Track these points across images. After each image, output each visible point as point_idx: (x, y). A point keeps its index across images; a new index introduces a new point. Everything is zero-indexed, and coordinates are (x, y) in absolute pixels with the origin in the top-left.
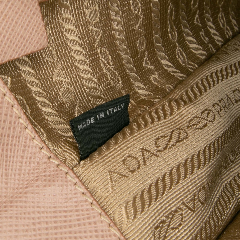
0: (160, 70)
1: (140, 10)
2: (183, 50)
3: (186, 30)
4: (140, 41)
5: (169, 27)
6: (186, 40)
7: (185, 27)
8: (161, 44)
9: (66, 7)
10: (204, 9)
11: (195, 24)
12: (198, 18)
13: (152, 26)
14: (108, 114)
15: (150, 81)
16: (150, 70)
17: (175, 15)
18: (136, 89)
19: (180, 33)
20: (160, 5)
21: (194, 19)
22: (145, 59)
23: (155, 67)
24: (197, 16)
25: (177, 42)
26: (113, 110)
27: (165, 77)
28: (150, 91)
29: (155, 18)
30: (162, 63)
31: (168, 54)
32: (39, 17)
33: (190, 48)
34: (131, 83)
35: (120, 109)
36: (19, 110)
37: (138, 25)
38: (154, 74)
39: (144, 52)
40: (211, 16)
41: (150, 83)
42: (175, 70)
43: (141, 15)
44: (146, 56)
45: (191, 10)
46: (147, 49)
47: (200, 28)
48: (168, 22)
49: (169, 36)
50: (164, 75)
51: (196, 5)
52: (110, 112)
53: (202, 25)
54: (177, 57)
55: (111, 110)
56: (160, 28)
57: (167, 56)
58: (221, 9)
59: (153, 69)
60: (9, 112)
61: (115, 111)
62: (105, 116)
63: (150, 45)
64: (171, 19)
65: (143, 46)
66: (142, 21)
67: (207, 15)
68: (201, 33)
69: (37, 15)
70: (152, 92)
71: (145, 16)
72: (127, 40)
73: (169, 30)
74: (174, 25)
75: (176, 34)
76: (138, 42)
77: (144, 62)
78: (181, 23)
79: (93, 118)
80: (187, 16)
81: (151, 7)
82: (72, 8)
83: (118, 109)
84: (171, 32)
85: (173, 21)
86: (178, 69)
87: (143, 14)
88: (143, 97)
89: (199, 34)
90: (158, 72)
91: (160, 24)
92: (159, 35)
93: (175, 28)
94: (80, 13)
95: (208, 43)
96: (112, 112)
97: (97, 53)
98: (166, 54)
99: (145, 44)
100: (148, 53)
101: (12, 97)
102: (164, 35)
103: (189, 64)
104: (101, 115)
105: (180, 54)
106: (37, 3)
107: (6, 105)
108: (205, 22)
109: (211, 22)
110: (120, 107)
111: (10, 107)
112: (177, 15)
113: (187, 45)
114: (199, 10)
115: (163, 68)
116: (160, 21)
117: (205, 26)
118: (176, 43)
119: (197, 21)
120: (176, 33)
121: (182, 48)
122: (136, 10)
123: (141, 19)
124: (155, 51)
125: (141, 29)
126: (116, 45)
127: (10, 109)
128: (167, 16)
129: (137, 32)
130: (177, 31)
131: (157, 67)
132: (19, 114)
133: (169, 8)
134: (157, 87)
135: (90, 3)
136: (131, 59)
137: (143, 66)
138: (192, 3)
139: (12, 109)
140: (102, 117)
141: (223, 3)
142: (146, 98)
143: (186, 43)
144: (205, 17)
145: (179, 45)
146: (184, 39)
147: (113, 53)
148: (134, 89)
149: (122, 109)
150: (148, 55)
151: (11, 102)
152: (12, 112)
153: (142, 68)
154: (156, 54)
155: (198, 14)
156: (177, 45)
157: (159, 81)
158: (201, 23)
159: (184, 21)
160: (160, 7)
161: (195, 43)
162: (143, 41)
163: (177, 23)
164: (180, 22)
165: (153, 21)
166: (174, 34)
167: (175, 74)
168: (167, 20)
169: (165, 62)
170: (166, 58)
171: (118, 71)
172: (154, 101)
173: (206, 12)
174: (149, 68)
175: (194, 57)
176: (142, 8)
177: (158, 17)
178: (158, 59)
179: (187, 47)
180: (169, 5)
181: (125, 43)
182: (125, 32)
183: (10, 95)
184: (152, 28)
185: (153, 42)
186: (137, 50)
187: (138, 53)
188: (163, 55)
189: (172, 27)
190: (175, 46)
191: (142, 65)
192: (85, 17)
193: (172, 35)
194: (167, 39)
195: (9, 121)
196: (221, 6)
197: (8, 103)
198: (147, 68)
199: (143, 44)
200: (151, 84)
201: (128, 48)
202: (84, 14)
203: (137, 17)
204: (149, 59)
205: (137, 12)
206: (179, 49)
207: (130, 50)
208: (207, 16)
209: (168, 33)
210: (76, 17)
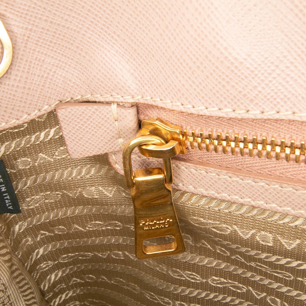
0: (35, 246)
1: (91, 229)
2: (50, 268)
3: (68, 270)
4: (64, 229)
5: (73, 255)
6: (59, 270)
7: (71, 269)
8: (59, 247)
9: (98, 172)
10: (84, 287)
11: (72, 278)
12: (77, 282)
13: (76, 239)
14: (4, 195)
15: (26, 237)
16: (36, 237)
17: (82, 259)
18: (20, 223)
19: (66, 265)
20: (93, 246)
21: (76, 278)
22: (47, 233)
23: (38, 242)
24: (79, 280)
25: (59, 262)
26: (7, 199)
27: (28, 251)
28: (17, 236)
29: (82, 242)
30: (41, 248)
31: (49, 254)
32: (96, 152)
33: (51, 274)
34: (27, 218)
35: (8, 206)
36: (14, 124)
37: (78, 227)
38: (32, 240)
39: (53, 232)
40: (77, 294)
41: (25, 237)
42: (33, 260)
43: (85, 229)
44: (50, 234)
45: (84, 275)
46: (55, 235)
47: (68, 284)
48: (77, 253)
49: (65, 254)
50: (30, 249)
51: (89, 280)
52: (6, 196)
53: (71, 285)
54: (45, 263)
55: (8, 197)
56: (73, 247)
57: (47, 253)
58: (82, 303)
59: (36, 240)
60: (13, 116)
61: (7, 201)
62: (3, 192)
63: (58, 238)
64: (80, 255)
65: (58, 232)
66: (81, 230)
67: (79, 291)
68: (63, 285)
69: (98, 151)
70: (16, 238)
71: (85, 232)
72: (65, 218)
73: (70, 254)
74: (74, 260)
75: (65, 261)
76: (63, 227)
77: (45, 232)
78: (74, 266)
79: (2, 181)
80: (80, 271)
81: (92, 237)
82: (97, 176)
83: (7, 203)
84: (67, 256)
85: (77, 258)
86: (34, 263)
87: (87, 231)
88: (12, 229)
89: (63, 283)
90: (34, 243)
91: (76, 246)
92: (66, 246)
93: (71, 260)
94: (92, 182)
95: (54, 291)
96: (5, 198)
97: (57, 191)
98: (48, 252)
99: (60, 233)
100: (52, 236)
101: (26, 121)
102: (66, 250)
103: (38, 273)
104: (3, 188)
105: (47, 265)
106: (107, 152)
107: (19, 115)
108: (72, 288)
109: (72, 294)
110: (9, 206)
111: (17, 118)
112: (82, 262)
113: (54, 271)
114: (84, 283)
115: (36, 249)
116: (79, 246)
117: (69, 288)
118: (57, 262)
119: (75, 281)
120: (67, 261)
121: (52, 267)
122: (90, 225)
123: (83, 230)
124: (53, 242)
125: (74, 229)
126: (62, 207)
127: (15, 117)
128: (83, 252)
129: (72, 226)
130: (68, 262)
131: (38, 244)
132: (10, 123)
133: (89, 253)
134: (20, 243)
135: (99, 191)
136: (48, 221)
137: (40, 231)
138: (90, 276)
139: (16, 119)
140: (2, 189)
141: (88, 304)
142: (12, 232)
143: (56, 270)
144: (77, 288)
145: (56, 264)
146: (60, 269)
147: (55, 204)
148: (20, 221)
149: (8, 207)
150: (50, 236)
151: (22, 119)
152: (13, 118)
153: (39, 230)
154: (50, 243)
155: (80, 282)
156: (56, 262)
157: (25, 244)
158: (72, 284)
159: (76, 268)
160: (92, 245)
161: (55, 279)
162: (62, 232)
163: (75, 262)
164: (76, 265)
165: (80, 239)
166: (66, 259)
167: (30, 260)
168: (79, 252)
169: (41, 251)
170: (45, 252)
171: (38, 207)
172: (9, 239)
173: (81, 289)
174: (37, 236)
175: (43, 278)
176: (92, 230)
177: (82, 244)
178: (45, 244)
179: (52, 272)
180: (92, 253)
181: (63, 216)
182: (73, 217)
183: (28, 119)
184: (74, 239)
185: (61, 240)
186: (56, 226)
187: (52, 227)
188: (48, 249)
189: (72, 257)
190: (55, 261)
191: (42, 230)
192: (88, 186)
193: (65, 257)
194: (62, 253)
195: (5, 114)
196: (86, 303)
197: (21, 117)
198: (38, 235)
199: (60, 232)
200: (23, 238)
201: (59, 218)
202: (91, 186)
203: (84, 227)
204: (46, 237)
205: (89, 226)
206: (52, 264)
207: (57, 220)
208: (77, 290)
209: (67, 254)
210: (90, 179)
